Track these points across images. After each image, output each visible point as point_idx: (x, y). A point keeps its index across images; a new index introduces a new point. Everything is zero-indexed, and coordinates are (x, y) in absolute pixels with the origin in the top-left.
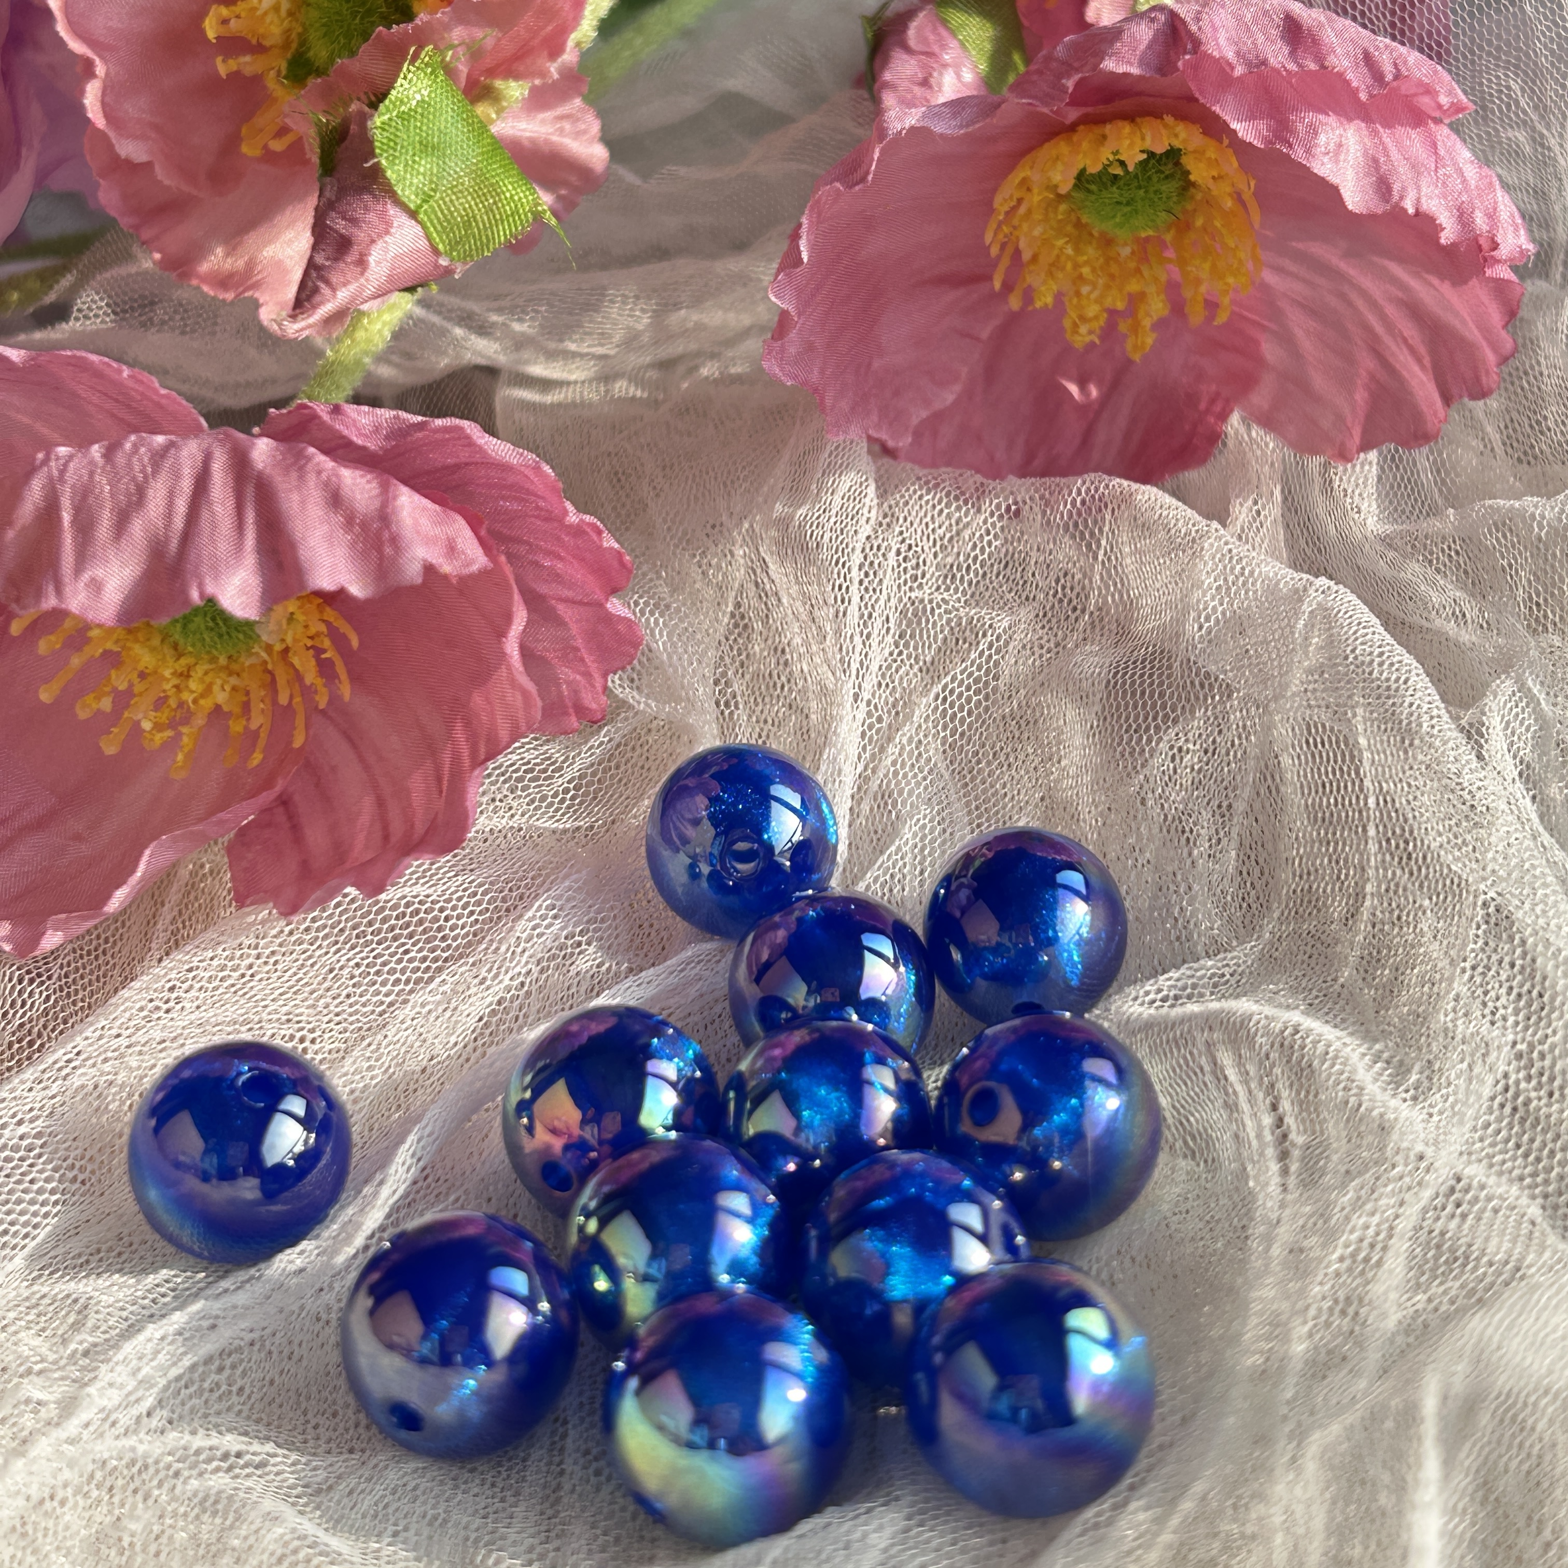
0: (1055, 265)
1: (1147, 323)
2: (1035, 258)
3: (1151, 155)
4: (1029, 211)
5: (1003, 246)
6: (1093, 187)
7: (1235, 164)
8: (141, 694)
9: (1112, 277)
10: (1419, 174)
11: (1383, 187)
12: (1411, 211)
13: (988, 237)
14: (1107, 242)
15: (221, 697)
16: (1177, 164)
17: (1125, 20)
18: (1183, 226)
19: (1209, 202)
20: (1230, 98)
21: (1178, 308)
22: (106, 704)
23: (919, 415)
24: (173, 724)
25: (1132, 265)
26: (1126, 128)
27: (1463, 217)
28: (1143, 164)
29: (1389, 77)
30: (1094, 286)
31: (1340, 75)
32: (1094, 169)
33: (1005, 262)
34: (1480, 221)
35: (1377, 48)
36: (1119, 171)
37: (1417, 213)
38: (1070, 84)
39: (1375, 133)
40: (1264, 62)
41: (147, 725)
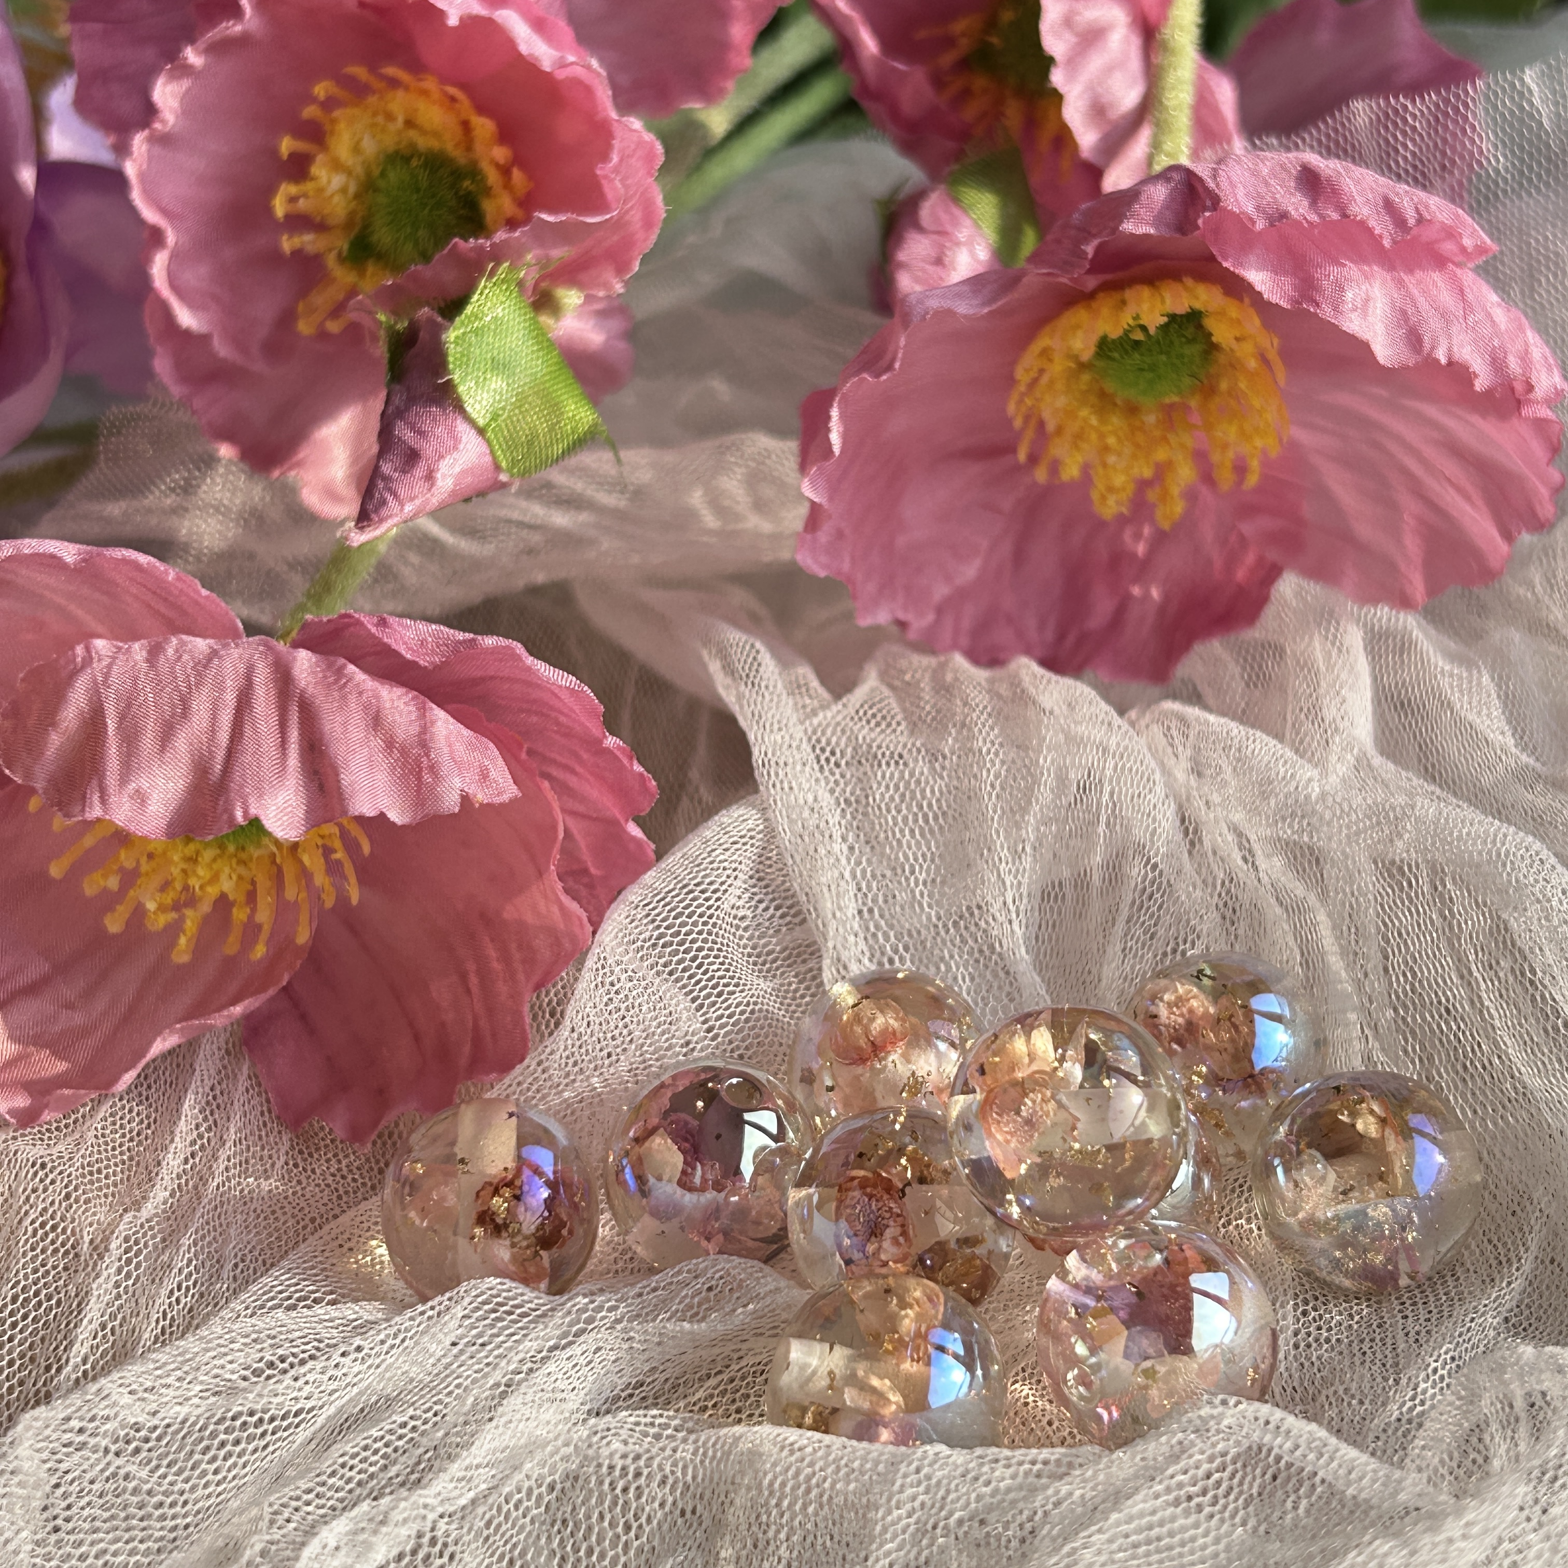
0: (1079, 437)
1: (1175, 491)
2: (1059, 431)
3: (1173, 318)
4: (1052, 382)
5: (1027, 418)
6: (1116, 355)
7: (1257, 321)
8: (147, 874)
9: (1137, 446)
10: (1448, 322)
11: (1414, 339)
12: (1443, 361)
13: (1011, 408)
14: (1132, 410)
15: (227, 885)
16: (1200, 327)
17: (1143, 182)
18: (1209, 391)
19: (1235, 365)
20: (1252, 258)
21: (1208, 477)
22: (113, 883)
23: (941, 591)
24: (176, 907)
25: (1157, 433)
26: (1145, 292)
27: (1497, 363)
28: (1164, 328)
29: (1411, 222)
30: (1119, 454)
31: (1362, 224)
32: (1115, 334)
33: (1029, 435)
34: (1514, 365)
35: (1397, 194)
36: (1139, 336)
37: (1450, 363)
38: (1090, 249)
39: (1400, 284)
40: (1284, 215)
41: (151, 906)
